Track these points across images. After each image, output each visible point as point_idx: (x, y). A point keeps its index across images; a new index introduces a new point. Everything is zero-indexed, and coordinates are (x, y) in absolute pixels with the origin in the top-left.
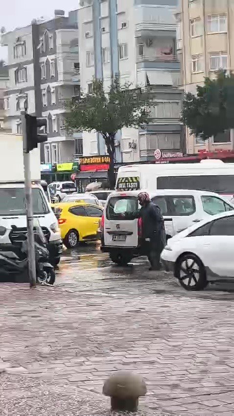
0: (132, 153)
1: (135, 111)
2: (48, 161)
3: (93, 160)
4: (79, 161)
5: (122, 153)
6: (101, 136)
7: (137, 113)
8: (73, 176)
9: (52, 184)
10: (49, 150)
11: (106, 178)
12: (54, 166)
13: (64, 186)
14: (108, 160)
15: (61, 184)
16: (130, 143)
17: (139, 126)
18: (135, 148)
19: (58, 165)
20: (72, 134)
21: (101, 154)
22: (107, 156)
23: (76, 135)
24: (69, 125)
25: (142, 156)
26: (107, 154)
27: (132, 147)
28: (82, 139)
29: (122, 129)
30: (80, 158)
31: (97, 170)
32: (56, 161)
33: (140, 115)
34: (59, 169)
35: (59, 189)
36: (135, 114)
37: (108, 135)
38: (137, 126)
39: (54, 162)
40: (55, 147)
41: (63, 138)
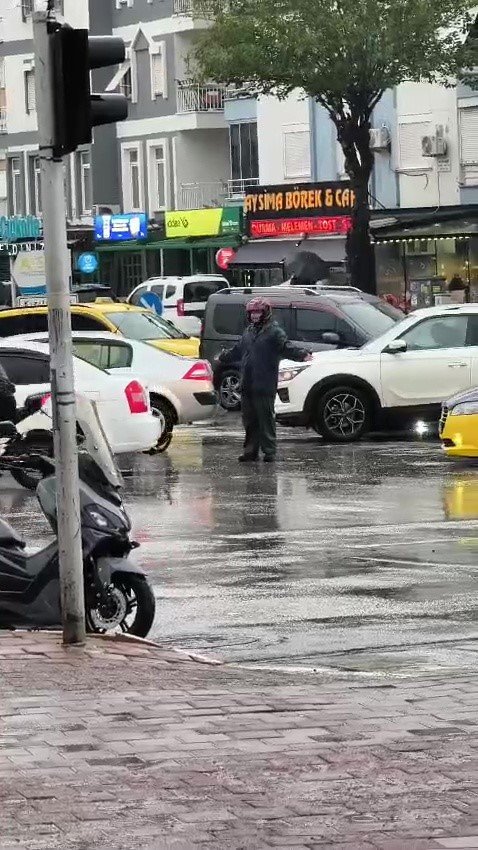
0: (432, 175)
1: (445, 25)
2: (136, 205)
3: (292, 201)
4: (244, 201)
5: (398, 173)
6: (323, 112)
7: (451, 30)
8: (225, 256)
9: (149, 285)
10: (139, 163)
11: (339, 264)
12: (152, 222)
13: (191, 294)
14: (347, 198)
15: (179, 283)
16: (425, 140)
17: (460, 77)
18: (443, 155)
19: (169, 217)
20: (220, 106)
21: (321, 179)
22: (343, 185)
23: (234, 112)
24: (208, 74)
25: (469, 183)
26: (343, 179)
27: (434, 151)
28: (255, 125)
29: (400, 87)
30: (249, 191)
31: (307, 235)
32: (162, 203)
33: (463, 38)
34: (171, 232)
35: (173, 300)
36: (443, 33)
37: (347, 109)
38: (452, 80)
39: (154, 206)
40: (158, 152)
41: (190, 121)
